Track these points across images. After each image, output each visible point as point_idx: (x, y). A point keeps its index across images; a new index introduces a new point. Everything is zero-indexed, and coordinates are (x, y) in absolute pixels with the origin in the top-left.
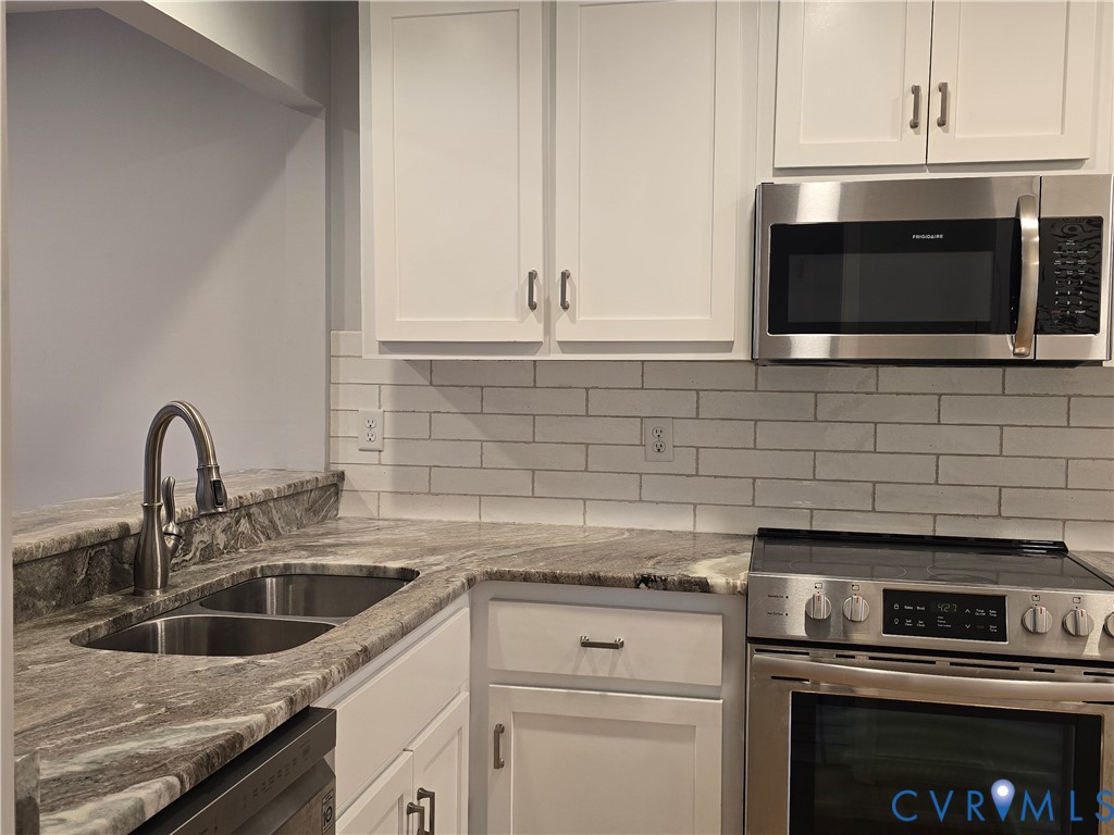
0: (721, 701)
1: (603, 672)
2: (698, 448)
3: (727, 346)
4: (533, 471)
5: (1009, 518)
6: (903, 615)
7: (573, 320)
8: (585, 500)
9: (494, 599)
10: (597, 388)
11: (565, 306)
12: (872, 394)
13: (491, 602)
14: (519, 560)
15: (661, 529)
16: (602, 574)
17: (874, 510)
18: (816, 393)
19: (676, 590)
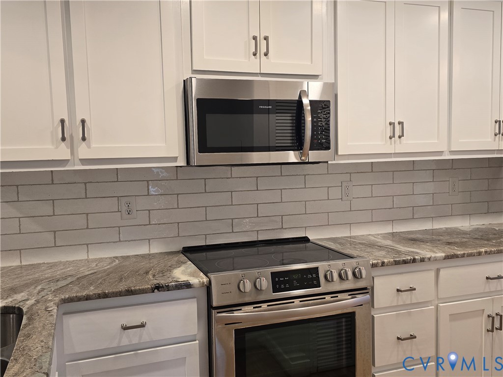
0: (197, 342)
1: (135, 341)
2: (149, 210)
3: (175, 159)
4: (55, 232)
5: (286, 229)
6: (280, 283)
7: (89, 147)
8: (87, 245)
9: (65, 314)
10: (91, 182)
11: (84, 139)
12: (229, 178)
13: (64, 316)
14: (76, 288)
15: (131, 254)
16: (133, 288)
17: (233, 232)
18: (205, 179)
19: (174, 290)
